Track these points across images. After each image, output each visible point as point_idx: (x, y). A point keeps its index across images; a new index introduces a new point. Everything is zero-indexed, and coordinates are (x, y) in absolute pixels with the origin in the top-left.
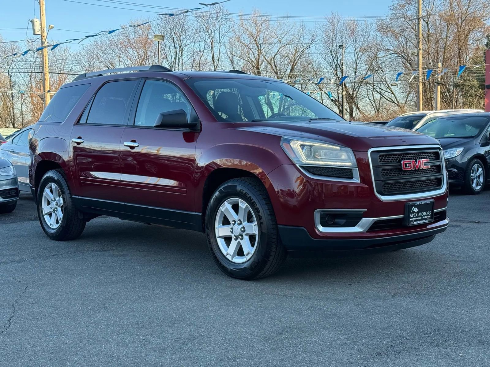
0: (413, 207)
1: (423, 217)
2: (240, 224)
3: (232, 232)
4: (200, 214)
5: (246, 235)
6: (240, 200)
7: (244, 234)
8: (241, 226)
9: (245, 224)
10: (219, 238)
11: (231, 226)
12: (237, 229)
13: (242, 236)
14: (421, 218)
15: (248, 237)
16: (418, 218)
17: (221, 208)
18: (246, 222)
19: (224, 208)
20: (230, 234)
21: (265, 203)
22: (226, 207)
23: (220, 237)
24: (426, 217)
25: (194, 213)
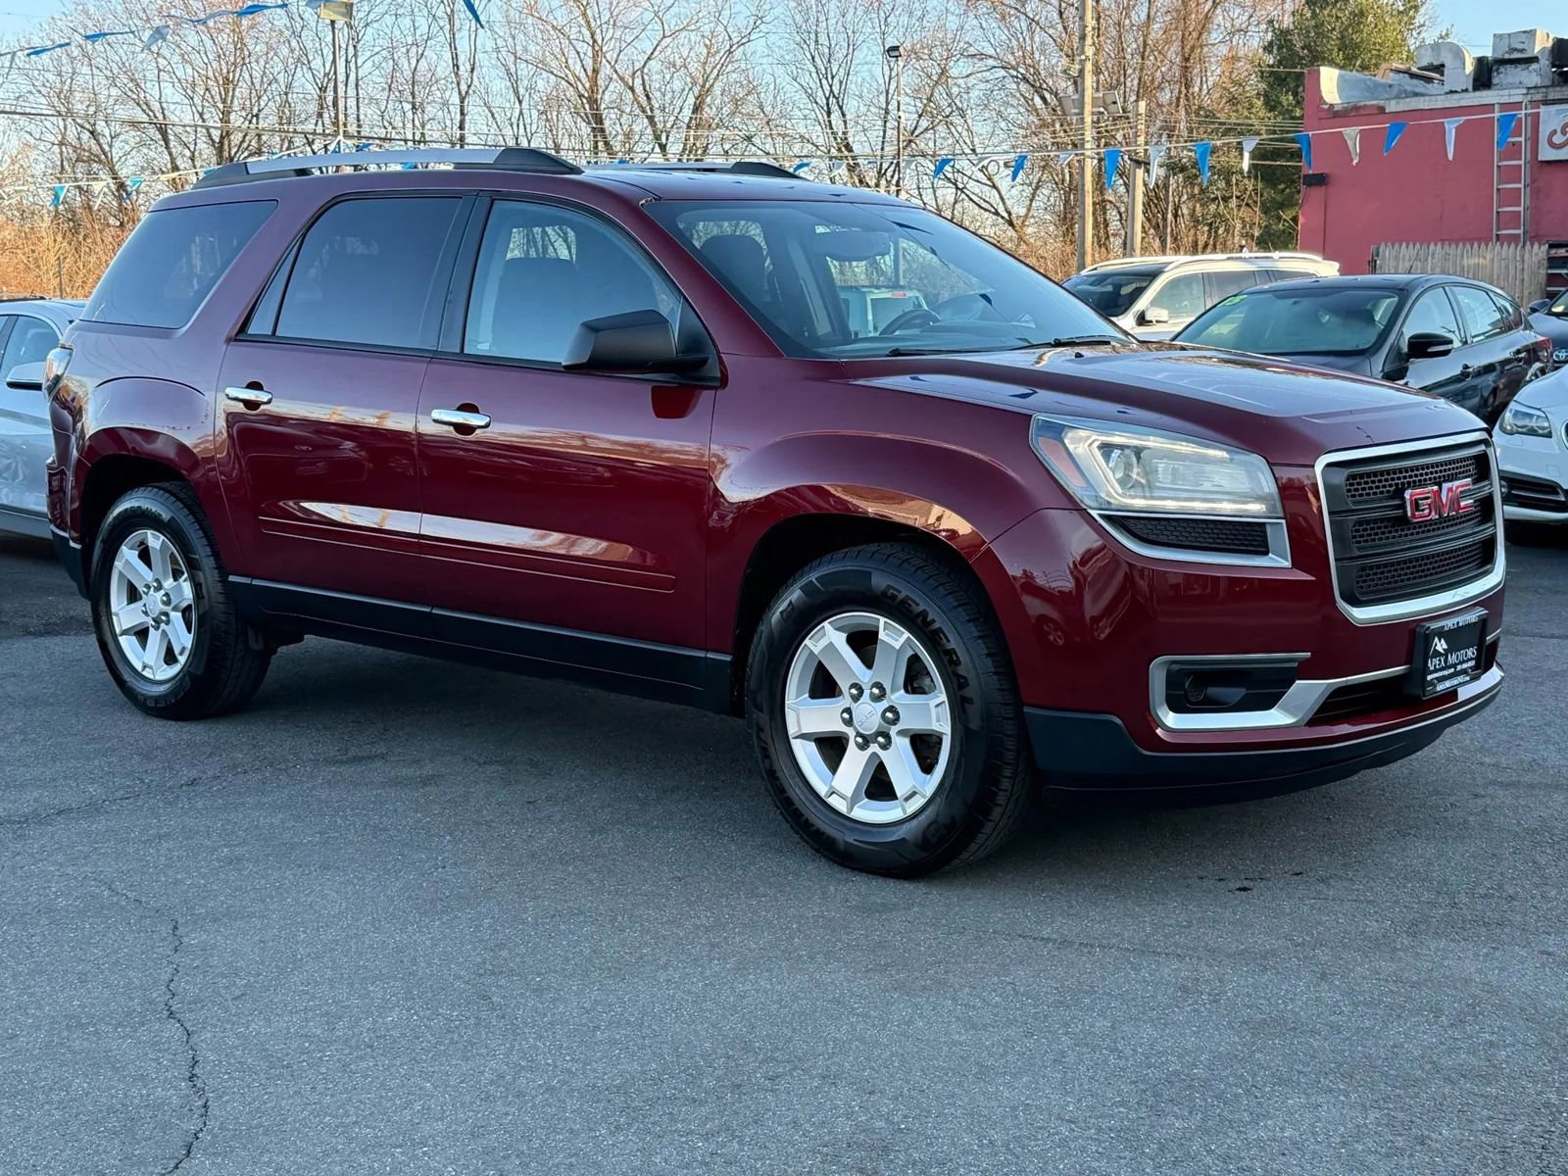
0: (1436, 639)
1: (1459, 668)
2: (877, 699)
3: (849, 722)
4: (728, 658)
5: (901, 733)
6: (882, 620)
7: (893, 731)
8: (885, 704)
9: (899, 697)
10: (799, 740)
11: (844, 701)
12: (868, 715)
13: (887, 736)
14: (1452, 670)
15: (907, 741)
16: (1446, 673)
17: (807, 641)
18: (902, 691)
19: (823, 643)
20: (842, 728)
21: (976, 634)
22: (829, 639)
23: (804, 736)
24: (1465, 666)
25: (701, 654)
